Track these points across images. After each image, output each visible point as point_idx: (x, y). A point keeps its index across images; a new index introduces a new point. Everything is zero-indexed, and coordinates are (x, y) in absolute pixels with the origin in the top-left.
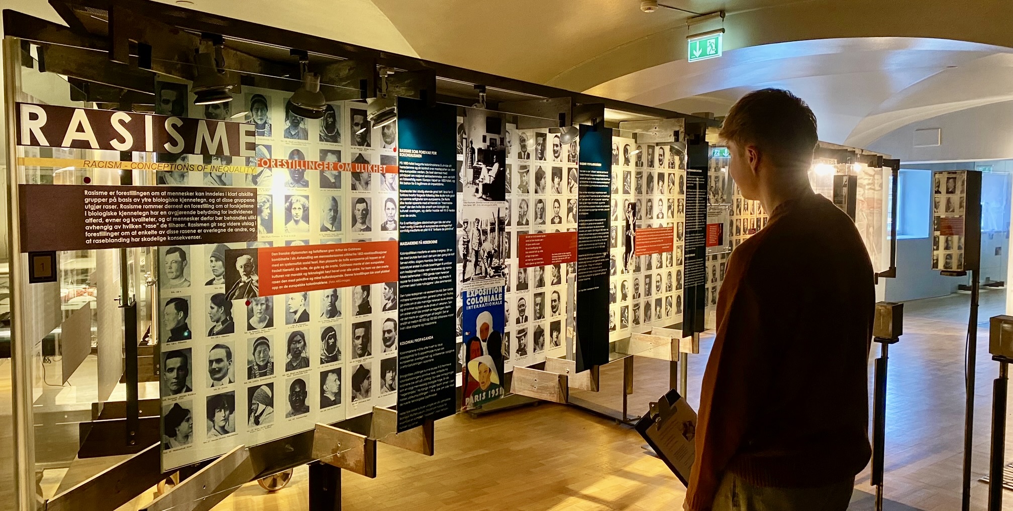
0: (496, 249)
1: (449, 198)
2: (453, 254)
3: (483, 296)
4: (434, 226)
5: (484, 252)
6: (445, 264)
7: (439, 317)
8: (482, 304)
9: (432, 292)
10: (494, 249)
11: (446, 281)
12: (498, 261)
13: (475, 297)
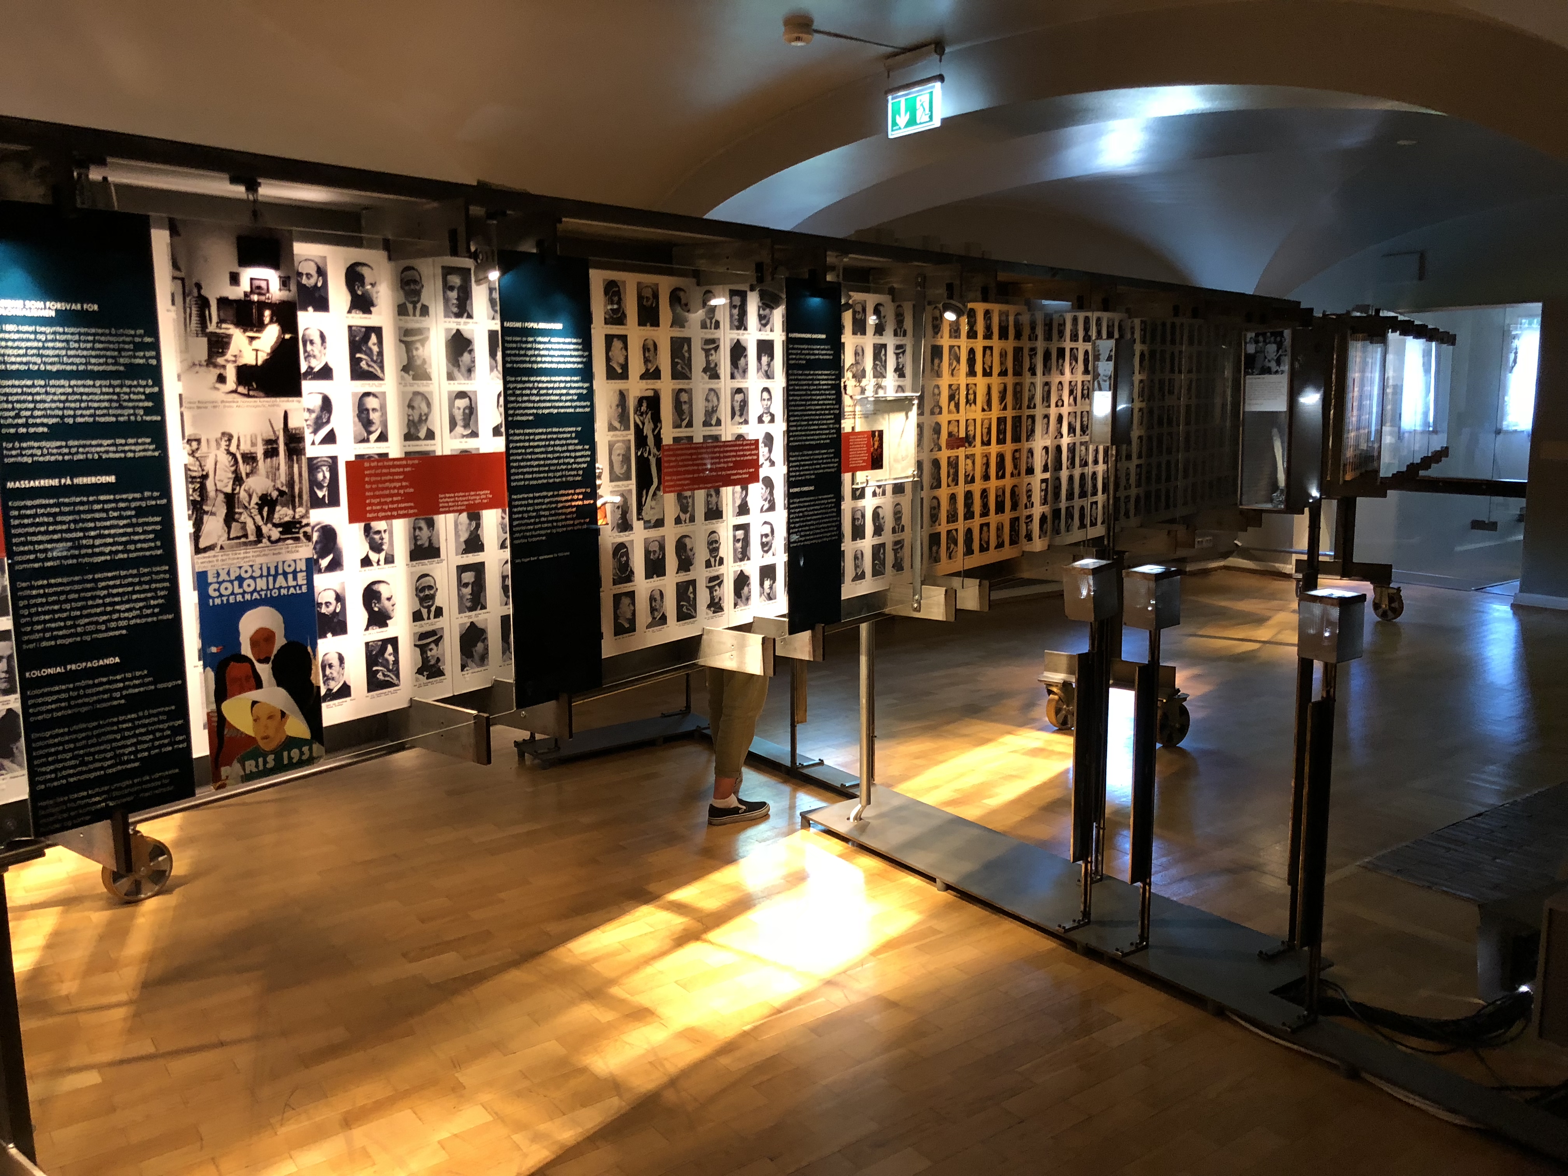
0: (284, 489)
1: (144, 393)
2: (164, 501)
3: (252, 577)
4: (103, 449)
5: (250, 496)
6: (141, 520)
7: (132, 622)
8: (252, 593)
9: (110, 575)
10: (278, 490)
11: (148, 553)
12: (291, 512)
13: (231, 582)
